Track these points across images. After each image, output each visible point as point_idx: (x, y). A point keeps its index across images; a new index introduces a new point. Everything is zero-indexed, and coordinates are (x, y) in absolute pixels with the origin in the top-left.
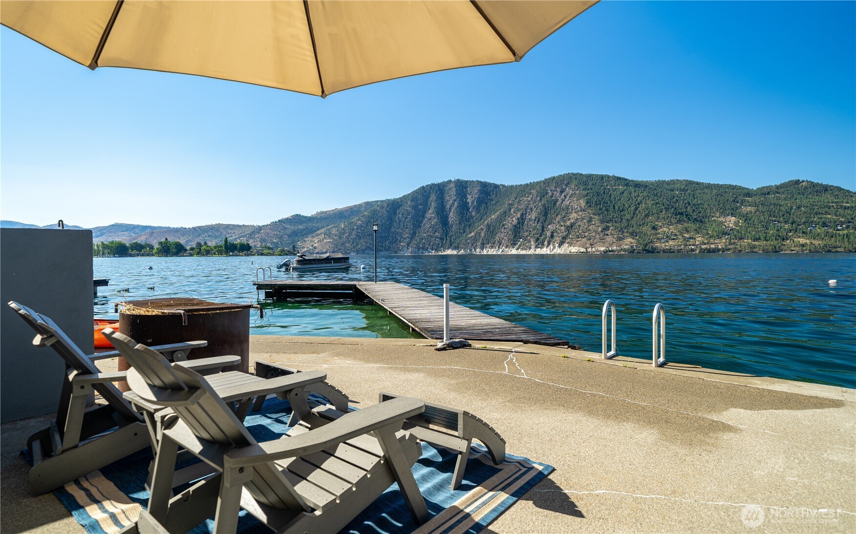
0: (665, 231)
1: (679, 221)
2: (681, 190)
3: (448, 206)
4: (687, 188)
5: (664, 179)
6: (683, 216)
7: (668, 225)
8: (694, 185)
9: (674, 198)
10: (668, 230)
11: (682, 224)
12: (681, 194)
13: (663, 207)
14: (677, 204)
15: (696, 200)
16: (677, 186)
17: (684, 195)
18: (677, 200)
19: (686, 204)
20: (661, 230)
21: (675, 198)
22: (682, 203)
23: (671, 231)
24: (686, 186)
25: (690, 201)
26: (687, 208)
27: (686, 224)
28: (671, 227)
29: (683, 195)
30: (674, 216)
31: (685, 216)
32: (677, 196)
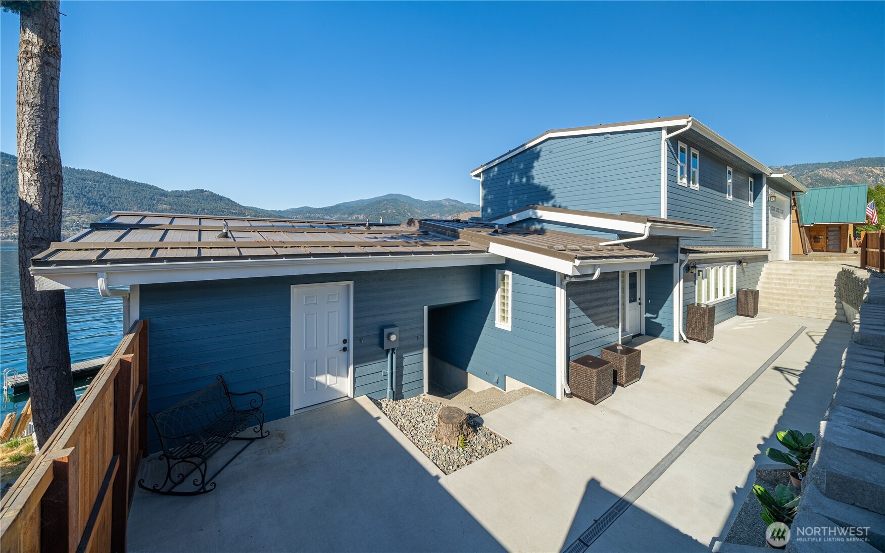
0: (75, 220)
1: (93, 211)
2: (94, 181)
4: (102, 180)
5: (73, 167)
6: (97, 207)
7: (78, 213)
8: (110, 179)
9: (86, 188)
10: (78, 219)
11: (96, 214)
12: (95, 185)
13: (72, 195)
14: (90, 194)
15: (112, 193)
16: (91, 176)
17: (99, 186)
18: (90, 191)
19: (101, 195)
20: (70, 218)
21: (88, 188)
22: (95, 193)
23: (82, 219)
24: (101, 178)
25: (105, 193)
26: (101, 199)
27: (100, 215)
28: (82, 216)
29: (97, 186)
30: (86, 205)
31: (99, 207)
32: (90, 187)
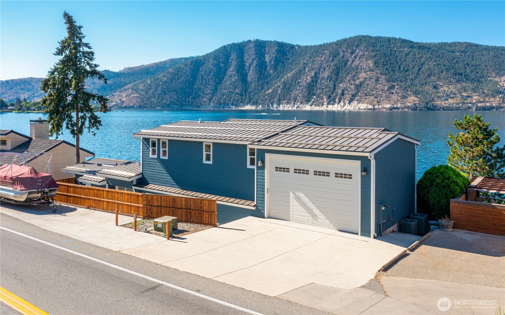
0: (445, 90)
1: (458, 81)
2: (461, 52)
3: (248, 64)
4: (467, 50)
5: (446, 42)
6: (462, 76)
7: (448, 84)
8: (473, 47)
9: (454, 59)
10: (448, 89)
11: (460, 84)
12: (461, 55)
13: (444, 68)
14: (457, 65)
15: (474, 61)
16: (458, 48)
17: (464, 56)
18: (457, 61)
19: (465, 65)
20: (442, 89)
21: (456, 59)
22: (461, 64)
23: (450, 90)
24: (466, 49)
25: (469, 62)
26: (466, 69)
27: (464, 84)
28: (451, 86)
29: (463, 56)
30: (453, 76)
31: (463, 76)
32: (458, 58)
